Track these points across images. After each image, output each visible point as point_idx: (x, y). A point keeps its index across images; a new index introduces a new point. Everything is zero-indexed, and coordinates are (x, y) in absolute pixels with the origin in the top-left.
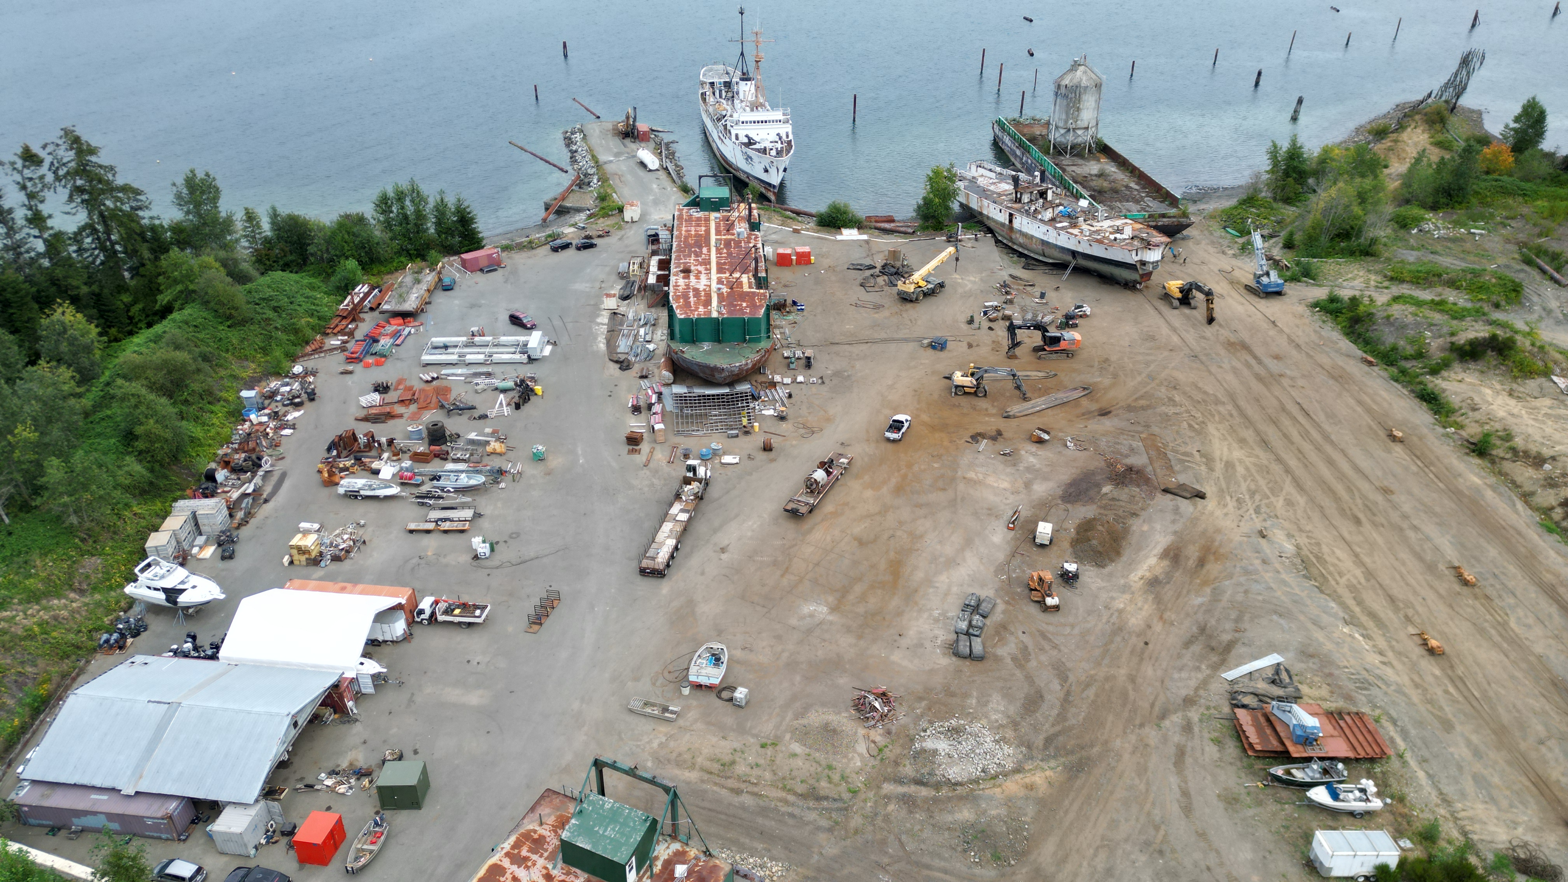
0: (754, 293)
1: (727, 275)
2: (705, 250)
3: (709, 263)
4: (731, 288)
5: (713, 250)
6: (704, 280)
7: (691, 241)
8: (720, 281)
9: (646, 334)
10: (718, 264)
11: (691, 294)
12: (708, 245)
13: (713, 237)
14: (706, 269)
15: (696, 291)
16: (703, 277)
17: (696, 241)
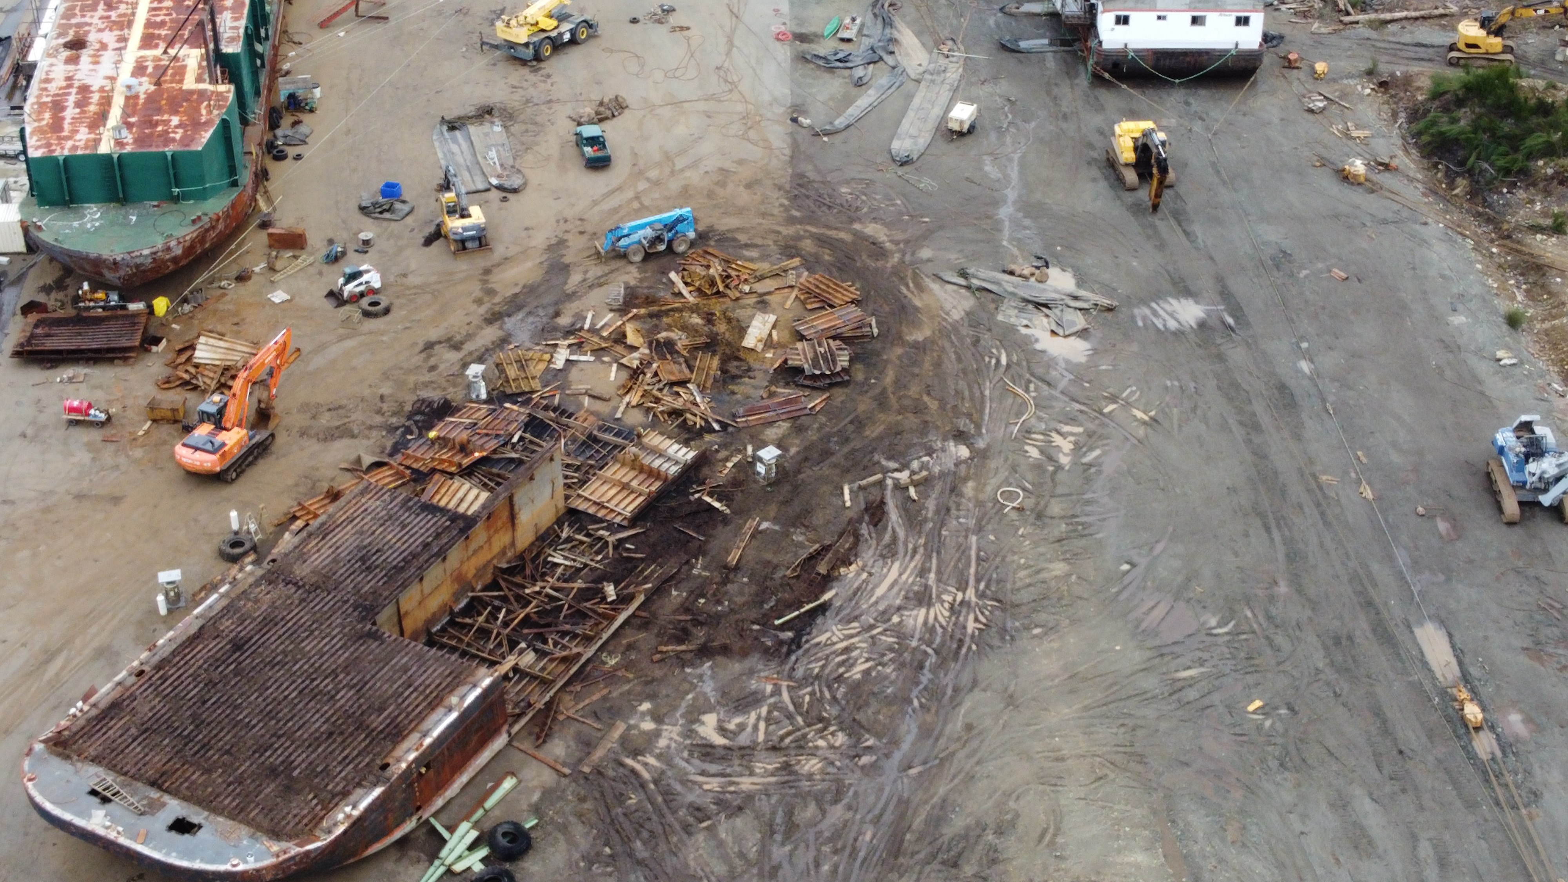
0: (202, 94)
1: (158, 52)
3: (130, 25)
4: (158, 83)
6: (106, 66)
8: (139, 70)
10: (148, 24)
11: (72, 99)
15: (85, 89)
16: (108, 57)
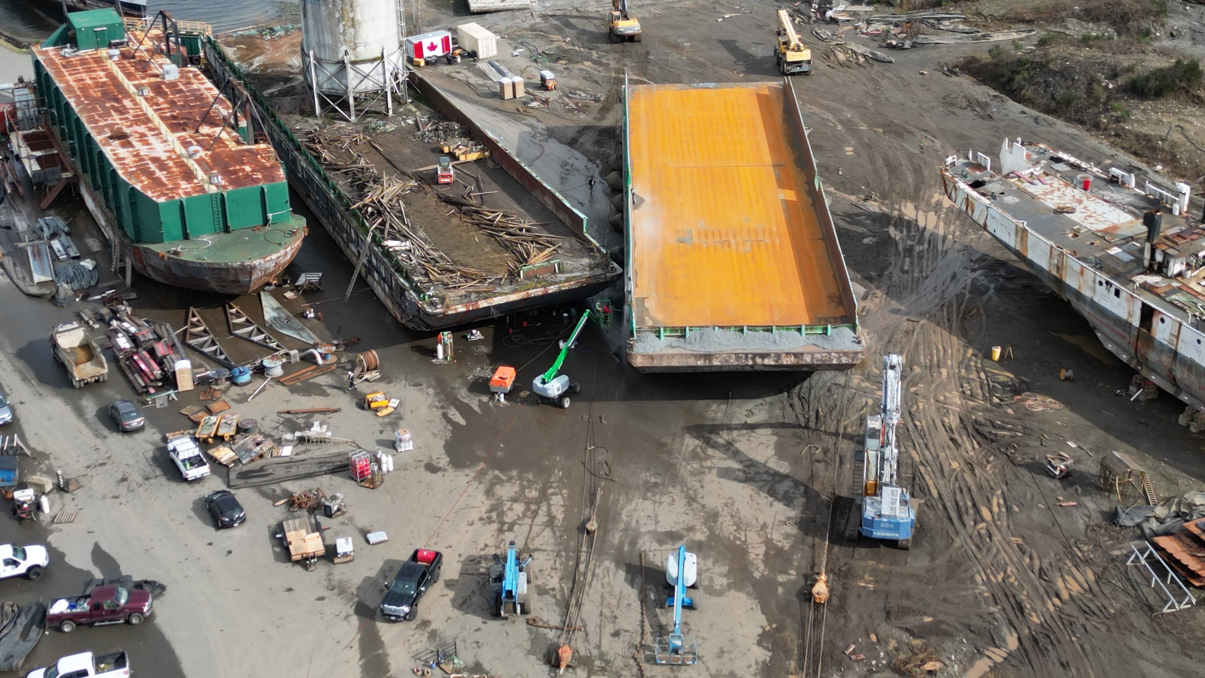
0: (250, 150)
1: (190, 132)
2: (127, 103)
3: (147, 120)
4: (212, 150)
5: (140, 100)
6: (158, 145)
7: (96, 93)
8: (186, 144)
9: (66, 248)
10: (163, 119)
11: (152, 167)
12: (127, 95)
13: (129, 85)
14: (151, 129)
15: (155, 160)
16: (152, 139)
17: (105, 94)
